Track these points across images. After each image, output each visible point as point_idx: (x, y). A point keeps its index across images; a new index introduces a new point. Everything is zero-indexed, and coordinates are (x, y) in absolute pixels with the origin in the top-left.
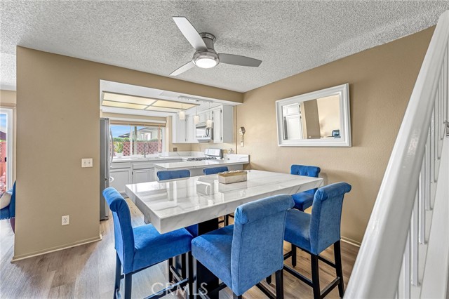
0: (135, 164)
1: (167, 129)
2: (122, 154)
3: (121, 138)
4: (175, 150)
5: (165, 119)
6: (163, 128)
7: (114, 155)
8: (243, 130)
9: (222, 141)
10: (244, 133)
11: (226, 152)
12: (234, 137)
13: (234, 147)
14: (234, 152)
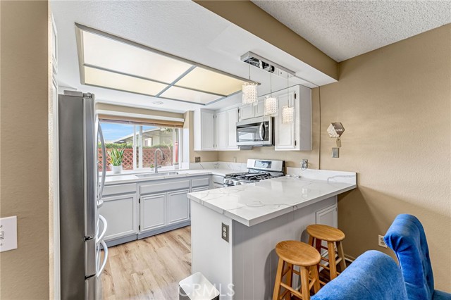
0: (143, 186)
1: (186, 131)
2: (121, 167)
3: (118, 144)
4: (198, 160)
5: (182, 115)
6: (179, 129)
7: (106, 168)
8: (340, 130)
9: (298, 148)
10: (340, 134)
11: (293, 165)
12: (312, 143)
13: (313, 158)
14: (312, 167)
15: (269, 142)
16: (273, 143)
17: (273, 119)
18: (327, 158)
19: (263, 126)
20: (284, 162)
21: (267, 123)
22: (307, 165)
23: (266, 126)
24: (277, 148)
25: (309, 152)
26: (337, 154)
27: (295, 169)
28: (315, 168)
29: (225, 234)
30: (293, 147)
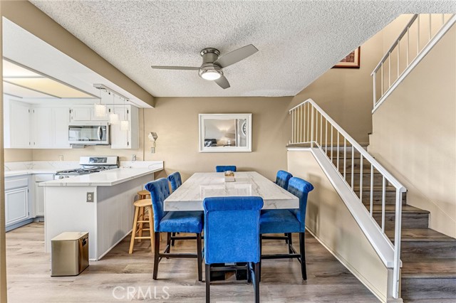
8: (155, 136)
9: (130, 147)
10: (155, 139)
11: (125, 159)
12: (139, 144)
13: (140, 154)
14: (139, 160)
15: (107, 142)
16: (110, 144)
17: (110, 126)
18: (148, 153)
19: (101, 129)
20: (118, 158)
21: (105, 127)
22: (135, 158)
23: (103, 129)
24: (113, 146)
25: (137, 150)
26: (154, 151)
27: (127, 162)
28: (140, 160)
29: (90, 198)
30: (126, 147)
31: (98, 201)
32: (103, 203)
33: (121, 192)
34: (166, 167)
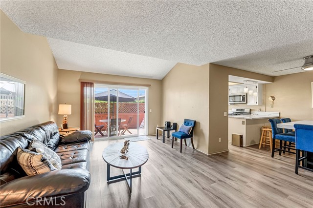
8: (273, 98)
9: (257, 104)
10: (274, 100)
11: (254, 110)
12: (263, 102)
13: (263, 108)
14: (262, 111)
15: (245, 102)
16: (247, 103)
17: (247, 94)
18: (268, 108)
19: (243, 96)
20: (250, 110)
21: (245, 95)
22: (260, 110)
24: (248, 104)
25: (261, 106)
26: (272, 107)
27: (255, 112)
29: (243, 123)
30: (255, 104)
31: (246, 125)
32: (247, 126)
33: (254, 124)
34: (281, 116)
